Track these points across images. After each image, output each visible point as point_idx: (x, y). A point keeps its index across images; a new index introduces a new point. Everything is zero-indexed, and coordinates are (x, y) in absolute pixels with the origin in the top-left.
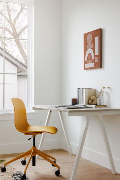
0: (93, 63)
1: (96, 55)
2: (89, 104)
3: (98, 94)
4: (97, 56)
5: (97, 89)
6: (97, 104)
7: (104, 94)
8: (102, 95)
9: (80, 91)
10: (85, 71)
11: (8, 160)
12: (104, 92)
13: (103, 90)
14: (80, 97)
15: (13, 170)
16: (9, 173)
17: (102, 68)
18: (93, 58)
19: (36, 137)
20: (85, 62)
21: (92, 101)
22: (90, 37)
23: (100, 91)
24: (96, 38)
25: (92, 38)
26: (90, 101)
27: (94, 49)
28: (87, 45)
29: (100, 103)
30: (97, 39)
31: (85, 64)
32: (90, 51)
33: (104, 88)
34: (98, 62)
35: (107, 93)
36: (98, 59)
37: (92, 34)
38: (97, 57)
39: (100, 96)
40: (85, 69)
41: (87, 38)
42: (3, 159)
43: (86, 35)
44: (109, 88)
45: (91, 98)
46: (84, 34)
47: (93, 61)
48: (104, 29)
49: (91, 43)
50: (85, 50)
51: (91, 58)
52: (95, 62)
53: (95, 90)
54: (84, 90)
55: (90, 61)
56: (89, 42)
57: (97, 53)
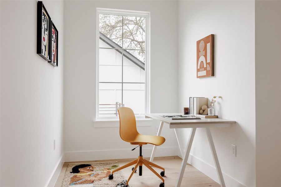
0: (205, 71)
1: (207, 62)
2: (200, 114)
3: (209, 104)
4: (209, 63)
5: (209, 98)
6: (208, 115)
7: (216, 104)
8: (214, 105)
9: (192, 100)
10: (198, 79)
11: (121, 165)
12: (215, 101)
13: (214, 99)
14: (192, 106)
15: (120, 177)
16: (115, 181)
17: (214, 76)
18: (205, 66)
19: (142, 147)
20: (198, 70)
21: (204, 111)
22: (202, 44)
23: (211, 101)
24: (207, 44)
25: (204, 45)
26: (201, 111)
27: (206, 56)
28: (200, 53)
29: (211, 113)
30: (209, 46)
31: (198, 73)
32: (202, 58)
33: (215, 97)
34: (210, 69)
35: (219, 103)
36: (210, 67)
37: (204, 41)
38: (209, 65)
39: (211, 106)
40: (198, 77)
41: (200, 45)
42: (116, 165)
43: (198, 43)
44: (220, 97)
45: (203, 108)
46: (197, 42)
47: (205, 69)
48: (216, 35)
49: (203, 50)
50: (198, 58)
51: (203, 66)
52: (206, 70)
53: (207, 100)
54: (195, 99)
55: (202, 69)
56: (202, 49)
57: (209, 60)
